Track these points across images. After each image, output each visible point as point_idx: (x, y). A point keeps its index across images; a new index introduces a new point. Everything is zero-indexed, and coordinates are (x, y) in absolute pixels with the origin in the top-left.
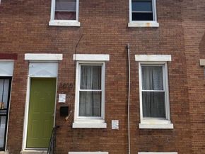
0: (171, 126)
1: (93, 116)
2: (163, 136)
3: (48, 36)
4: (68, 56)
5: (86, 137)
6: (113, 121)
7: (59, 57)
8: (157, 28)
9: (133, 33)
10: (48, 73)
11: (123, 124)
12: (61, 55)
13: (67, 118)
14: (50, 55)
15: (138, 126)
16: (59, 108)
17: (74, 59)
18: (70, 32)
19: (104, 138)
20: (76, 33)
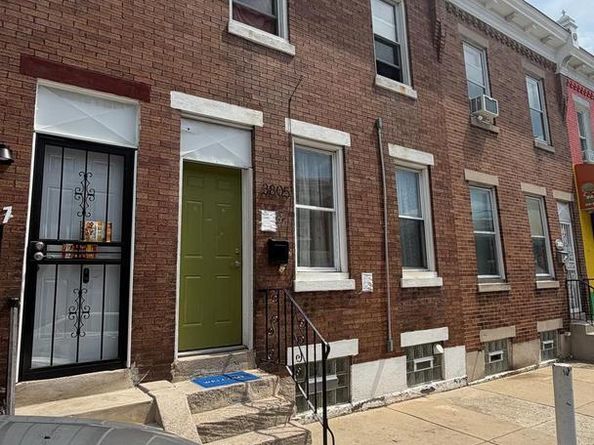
0: (439, 282)
1: (312, 265)
2: (430, 300)
3: (227, 59)
4: (274, 119)
5: (319, 312)
6: (363, 275)
7: (256, 118)
8: (413, 99)
9: (384, 99)
10: (230, 155)
12: (259, 114)
13: (282, 269)
14: (235, 108)
15: (400, 284)
16: (261, 244)
17: (287, 129)
18: (274, 64)
19: (350, 312)
20: (289, 69)
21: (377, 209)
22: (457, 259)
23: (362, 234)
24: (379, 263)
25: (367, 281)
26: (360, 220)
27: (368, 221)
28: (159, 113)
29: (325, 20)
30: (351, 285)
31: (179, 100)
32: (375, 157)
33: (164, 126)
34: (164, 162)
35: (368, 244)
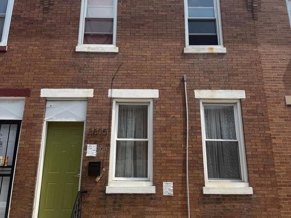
0: (250, 191)
2: (238, 205)
4: (101, 91)
5: (125, 208)
6: (164, 184)
7: (89, 93)
8: (223, 54)
9: (191, 61)
10: (73, 115)
11: (180, 188)
12: (92, 91)
13: (98, 179)
14: (76, 90)
17: (109, 96)
18: (104, 60)
19: (151, 209)
21: (180, 137)
22: (275, 172)
23: (165, 155)
24: (180, 175)
25: (168, 188)
26: (163, 145)
27: (171, 146)
28: (34, 101)
29: (143, 25)
30: (152, 190)
31: (45, 93)
32: (181, 101)
33: (36, 107)
34: (34, 124)
35: (171, 161)
